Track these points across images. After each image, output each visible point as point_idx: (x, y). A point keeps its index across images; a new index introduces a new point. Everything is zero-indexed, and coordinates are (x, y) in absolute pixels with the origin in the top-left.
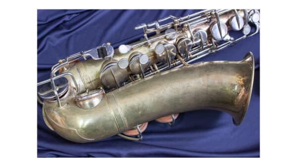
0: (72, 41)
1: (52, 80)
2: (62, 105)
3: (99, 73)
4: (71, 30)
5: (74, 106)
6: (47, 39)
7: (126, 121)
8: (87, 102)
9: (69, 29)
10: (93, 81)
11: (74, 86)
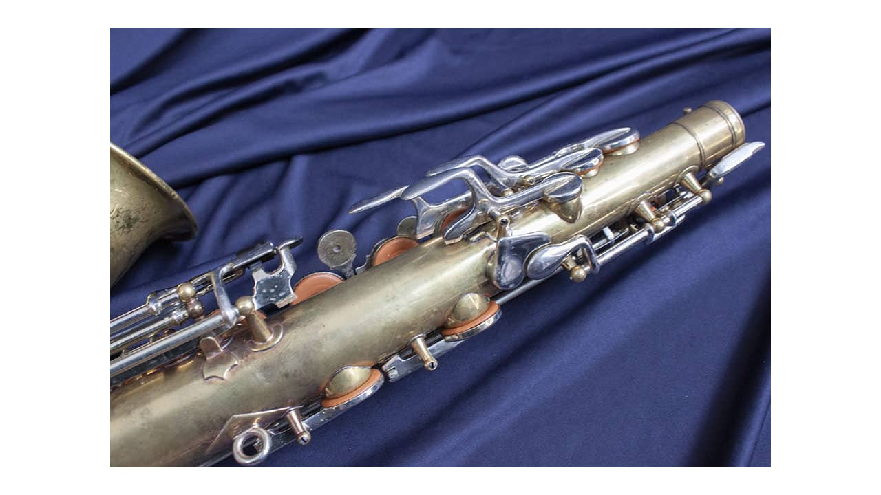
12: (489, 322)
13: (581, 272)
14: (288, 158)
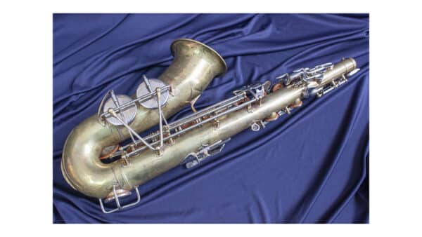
12: (300, 105)
13: (320, 95)
14: (235, 57)
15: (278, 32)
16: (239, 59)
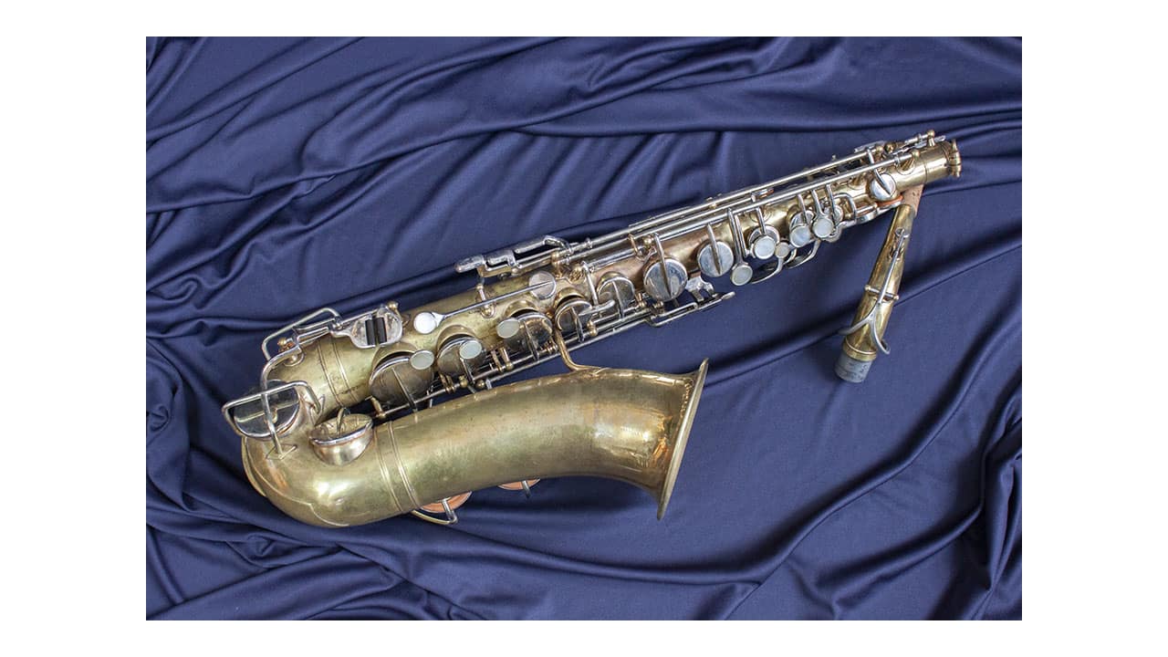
0: (313, 253)
1: (263, 396)
2: (283, 449)
3: (370, 373)
4: (310, 225)
5: (309, 456)
6: (253, 246)
7: (414, 494)
8: (336, 450)
9: (306, 223)
10: (353, 389)
11: (312, 402)
14: (719, 132)
15: (853, 72)
16: (728, 138)
